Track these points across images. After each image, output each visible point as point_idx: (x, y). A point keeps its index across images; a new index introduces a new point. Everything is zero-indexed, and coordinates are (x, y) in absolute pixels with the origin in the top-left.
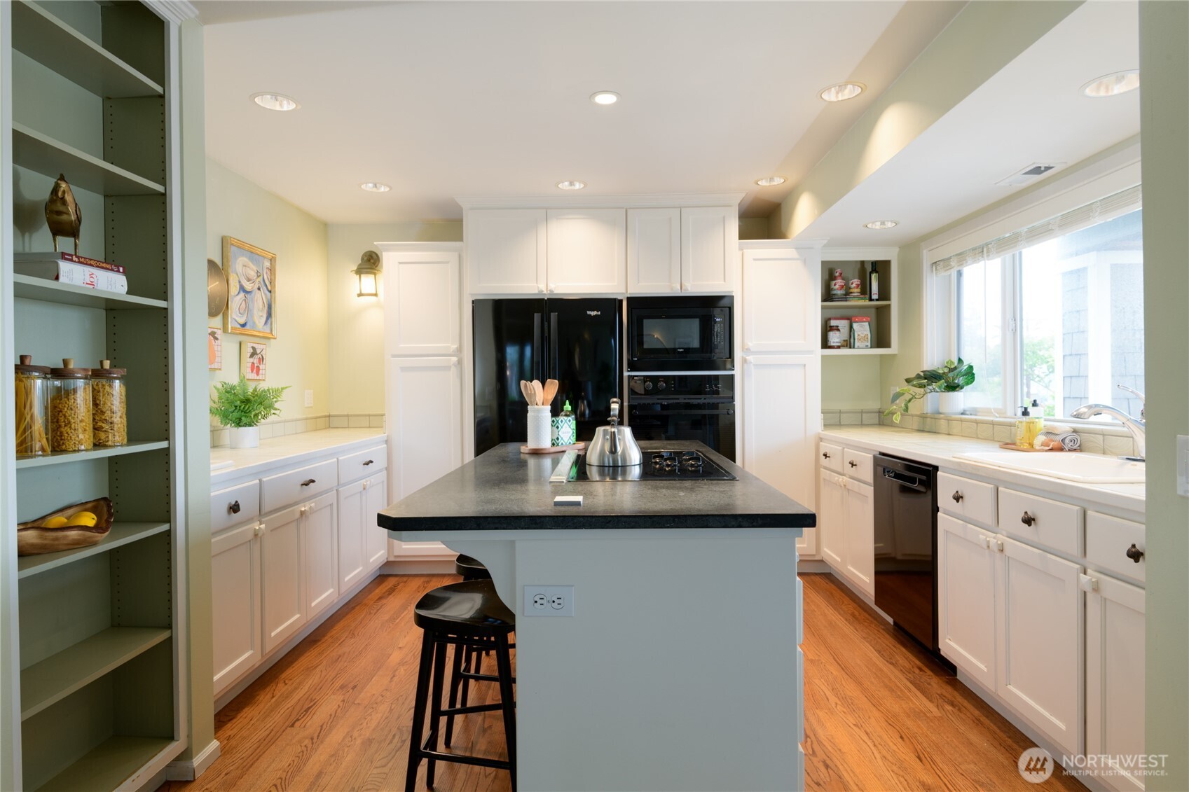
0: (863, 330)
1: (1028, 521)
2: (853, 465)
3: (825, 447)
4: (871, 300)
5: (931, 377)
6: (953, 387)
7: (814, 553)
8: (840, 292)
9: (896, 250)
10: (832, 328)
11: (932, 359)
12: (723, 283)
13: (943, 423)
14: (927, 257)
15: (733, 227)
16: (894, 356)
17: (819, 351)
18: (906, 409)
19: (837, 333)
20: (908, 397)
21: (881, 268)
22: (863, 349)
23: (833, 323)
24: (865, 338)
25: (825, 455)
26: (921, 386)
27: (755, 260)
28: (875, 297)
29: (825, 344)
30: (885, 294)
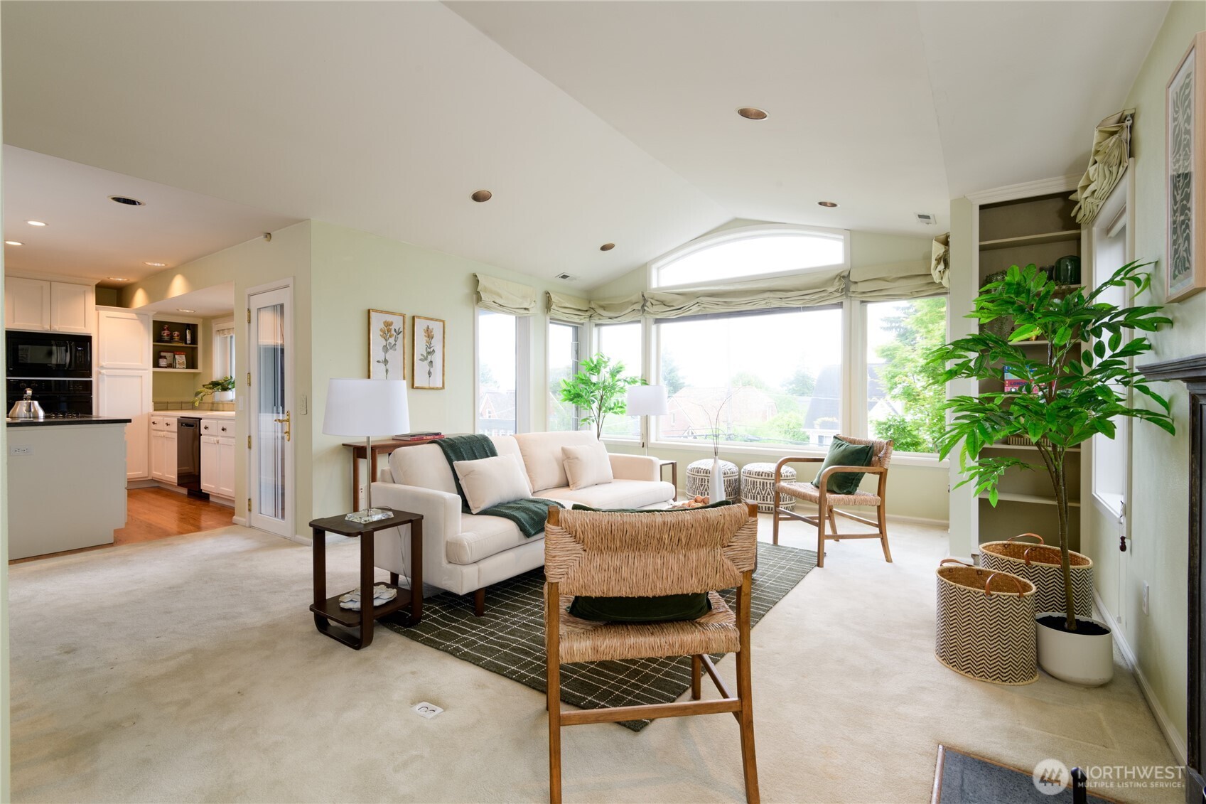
0: (181, 359)
1: (223, 429)
2: (167, 424)
3: (154, 419)
4: (186, 343)
5: (215, 384)
6: (225, 389)
7: (147, 476)
8: (166, 338)
9: (202, 320)
10: (161, 357)
11: (217, 375)
12: (83, 328)
13: (221, 405)
14: (215, 327)
15: (91, 299)
16: (200, 373)
17: (151, 369)
18: (202, 400)
19: (165, 360)
20: (204, 393)
21: (193, 328)
22: (181, 369)
23: (163, 354)
24: (182, 364)
25: (154, 423)
26: (210, 388)
27: (107, 317)
28: (188, 342)
29: (156, 364)
30: (194, 340)
